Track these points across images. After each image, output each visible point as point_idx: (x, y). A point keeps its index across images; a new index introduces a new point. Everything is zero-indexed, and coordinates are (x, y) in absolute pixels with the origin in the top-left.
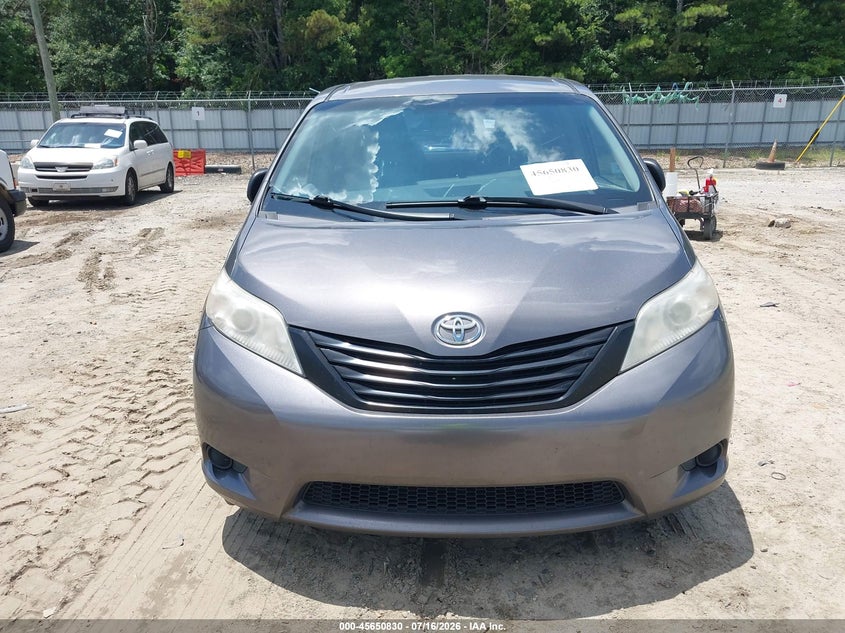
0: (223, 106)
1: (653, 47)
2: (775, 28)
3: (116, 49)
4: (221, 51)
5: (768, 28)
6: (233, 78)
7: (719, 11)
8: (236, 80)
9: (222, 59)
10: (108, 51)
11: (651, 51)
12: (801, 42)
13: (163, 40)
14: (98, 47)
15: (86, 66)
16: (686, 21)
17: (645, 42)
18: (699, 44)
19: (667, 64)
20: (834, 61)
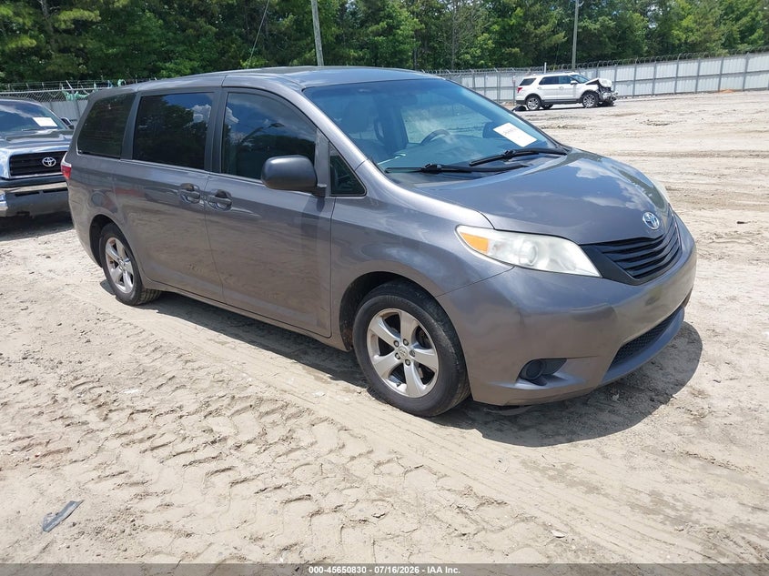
1: (37, 47)
2: (141, 34)
5: (135, 33)
7: (92, 15)
11: (36, 51)
12: (163, 46)
16: (63, 23)
17: (27, 42)
18: (82, 46)
19: (54, 64)
20: (192, 63)
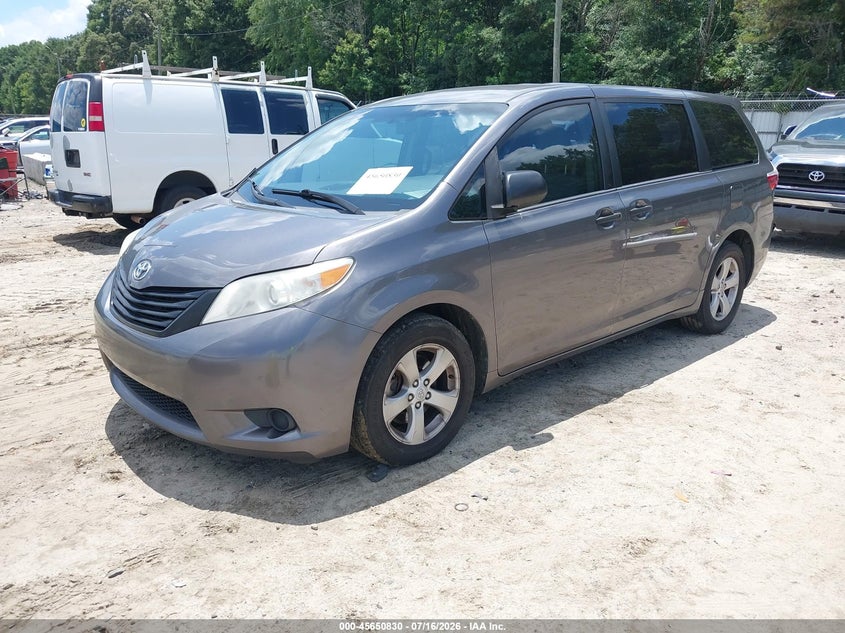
0: (756, 107)
3: (665, 54)
4: (771, 49)
6: (775, 78)
8: (778, 79)
9: (771, 57)
10: (658, 56)
13: (719, 41)
14: (649, 52)
15: (633, 71)
